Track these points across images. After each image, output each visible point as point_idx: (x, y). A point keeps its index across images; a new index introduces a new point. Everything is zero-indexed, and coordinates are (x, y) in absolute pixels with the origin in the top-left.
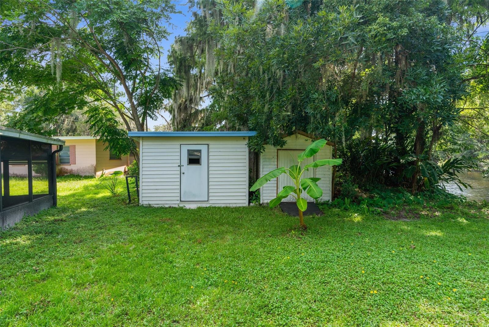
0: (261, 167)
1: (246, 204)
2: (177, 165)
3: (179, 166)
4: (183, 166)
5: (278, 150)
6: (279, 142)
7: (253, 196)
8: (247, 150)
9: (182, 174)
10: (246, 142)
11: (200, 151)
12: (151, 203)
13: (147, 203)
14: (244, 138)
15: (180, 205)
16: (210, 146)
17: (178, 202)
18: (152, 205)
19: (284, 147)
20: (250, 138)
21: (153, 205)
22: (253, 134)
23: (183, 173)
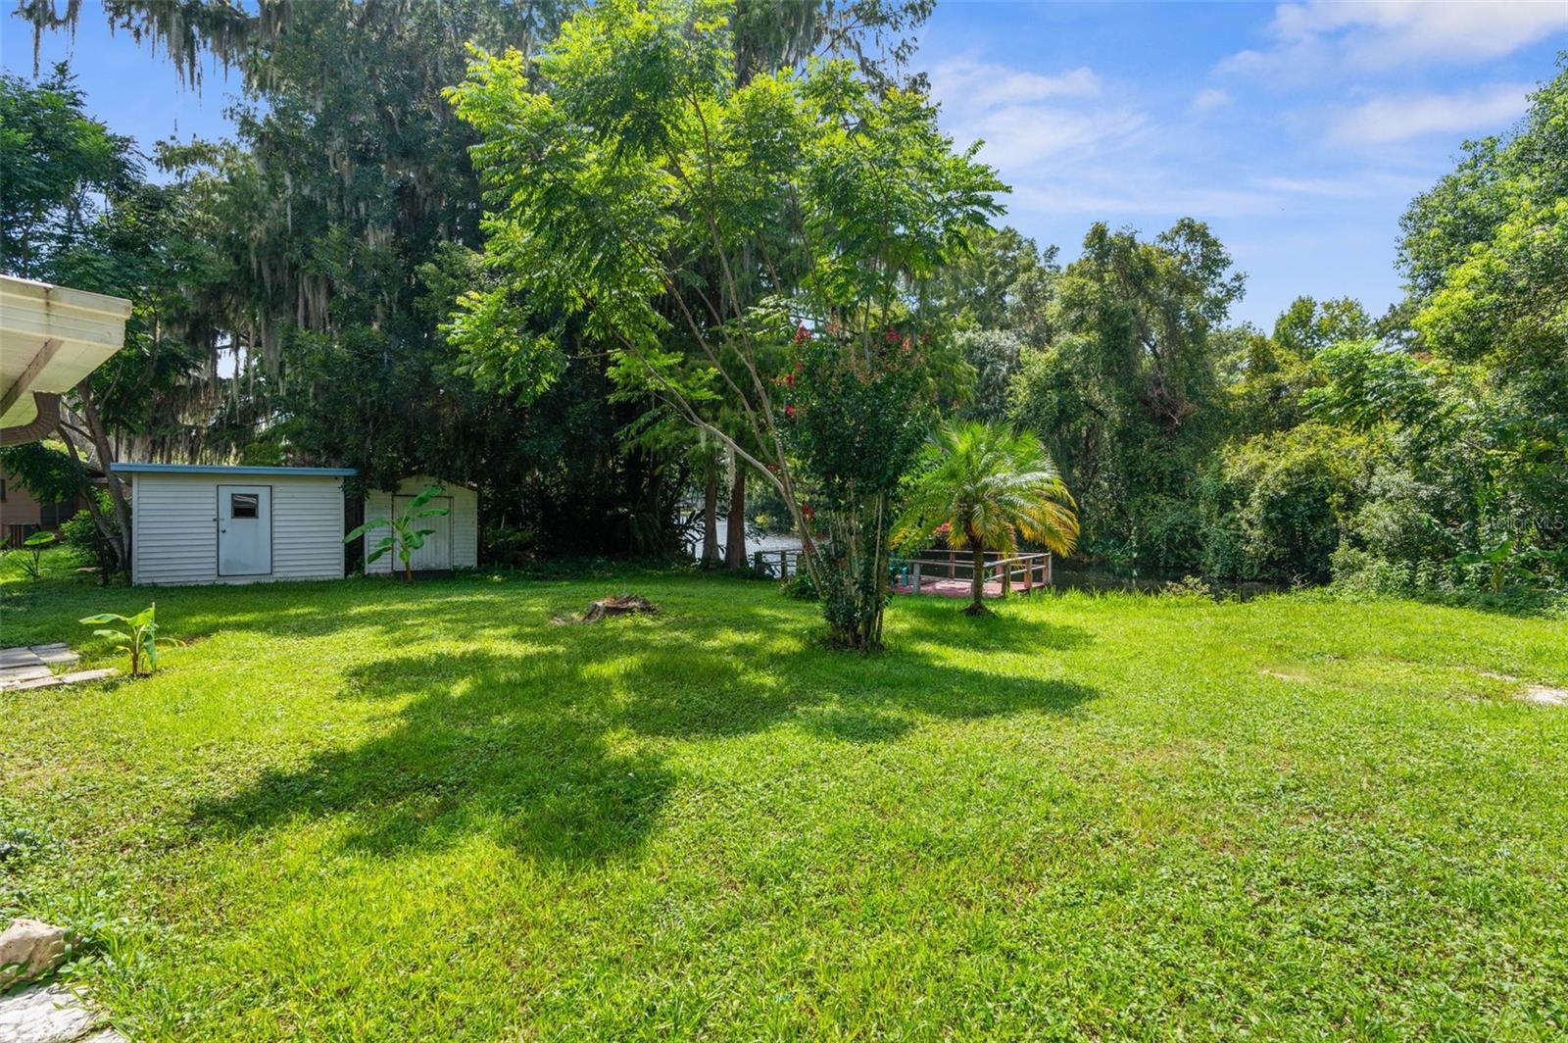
0: (366, 511)
1: (341, 575)
2: (212, 519)
3: (215, 520)
4: (223, 520)
5: (391, 495)
6: (390, 484)
7: (354, 554)
8: (342, 496)
9: (220, 532)
10: (341, 483)
11: (256, 496)
13: (148, 581)
14: (336, 478)
15: (217, 582)
16: (275, 489)
17: (214, 578)
18: (159, 585)
19: (400, 492)
20: (346, 478)
21: (163, 585)
22: (352, 472)
23: (224, 531)
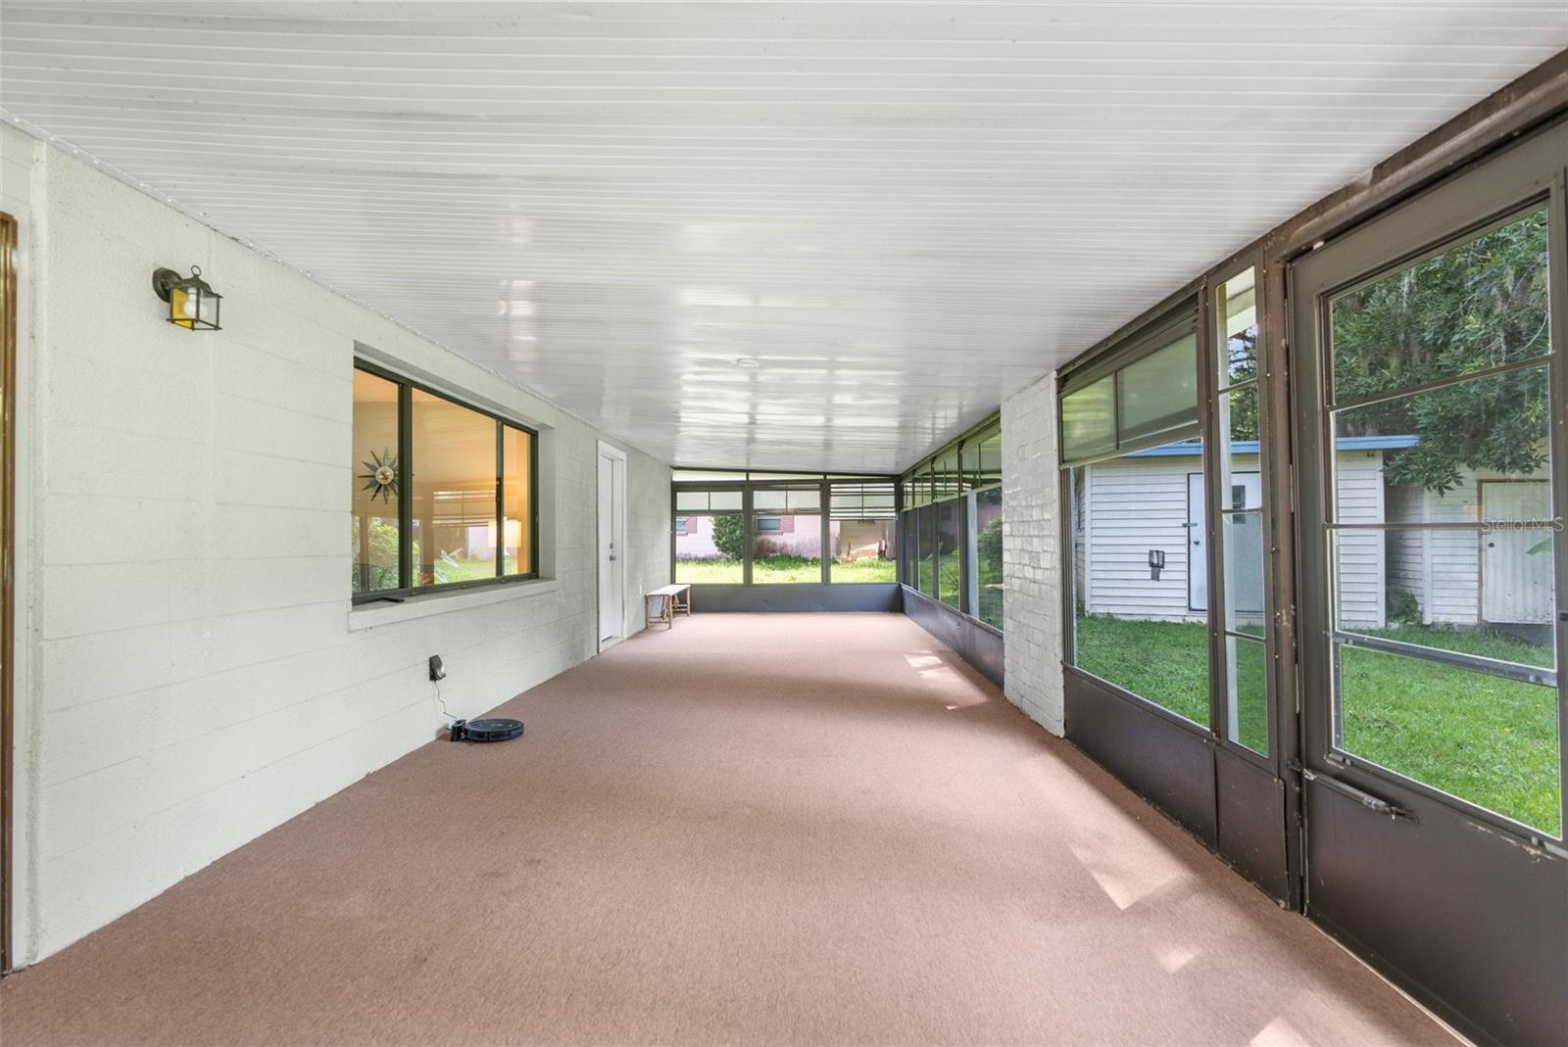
1: (1379, 624)
2: (1180, 523)
3: (1184, 526)
4: (1196, 525)
5: (1481, 482)
8: (1380, 484)
9: (1192, 545)
10: (1379, 461)
12: (1112, 610)
13: (1104, 610)
14: (1370, 454)
15: (1187, 618)
17: (1184, 612)
18: (1115, 617)
20: (1390, 453)
21: (1119, 617)
22: (1403, 441)
23: (1197, 543)
